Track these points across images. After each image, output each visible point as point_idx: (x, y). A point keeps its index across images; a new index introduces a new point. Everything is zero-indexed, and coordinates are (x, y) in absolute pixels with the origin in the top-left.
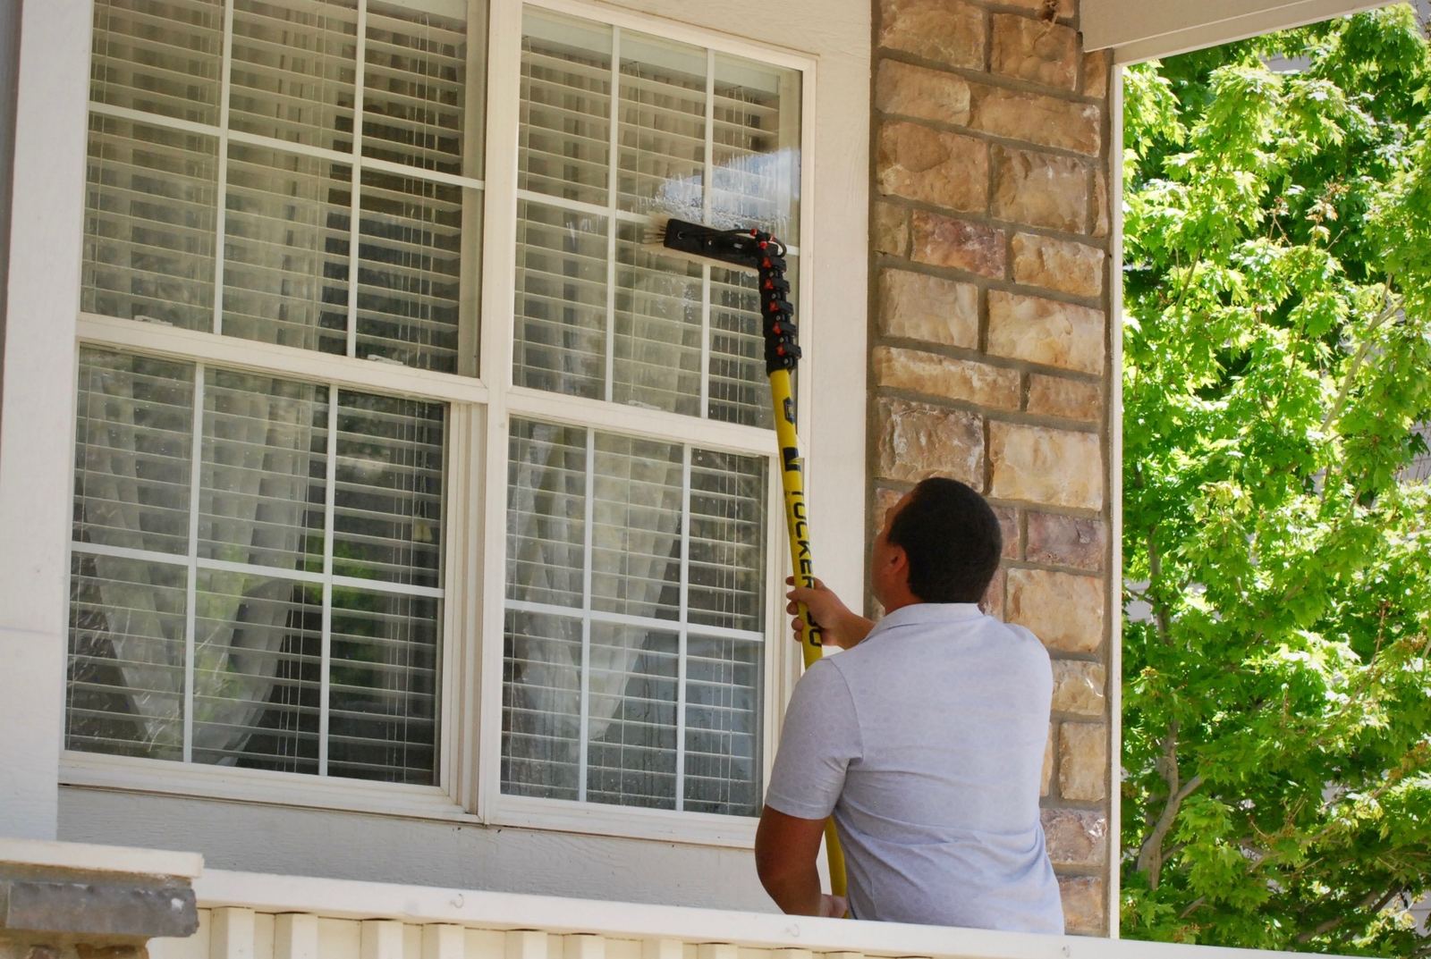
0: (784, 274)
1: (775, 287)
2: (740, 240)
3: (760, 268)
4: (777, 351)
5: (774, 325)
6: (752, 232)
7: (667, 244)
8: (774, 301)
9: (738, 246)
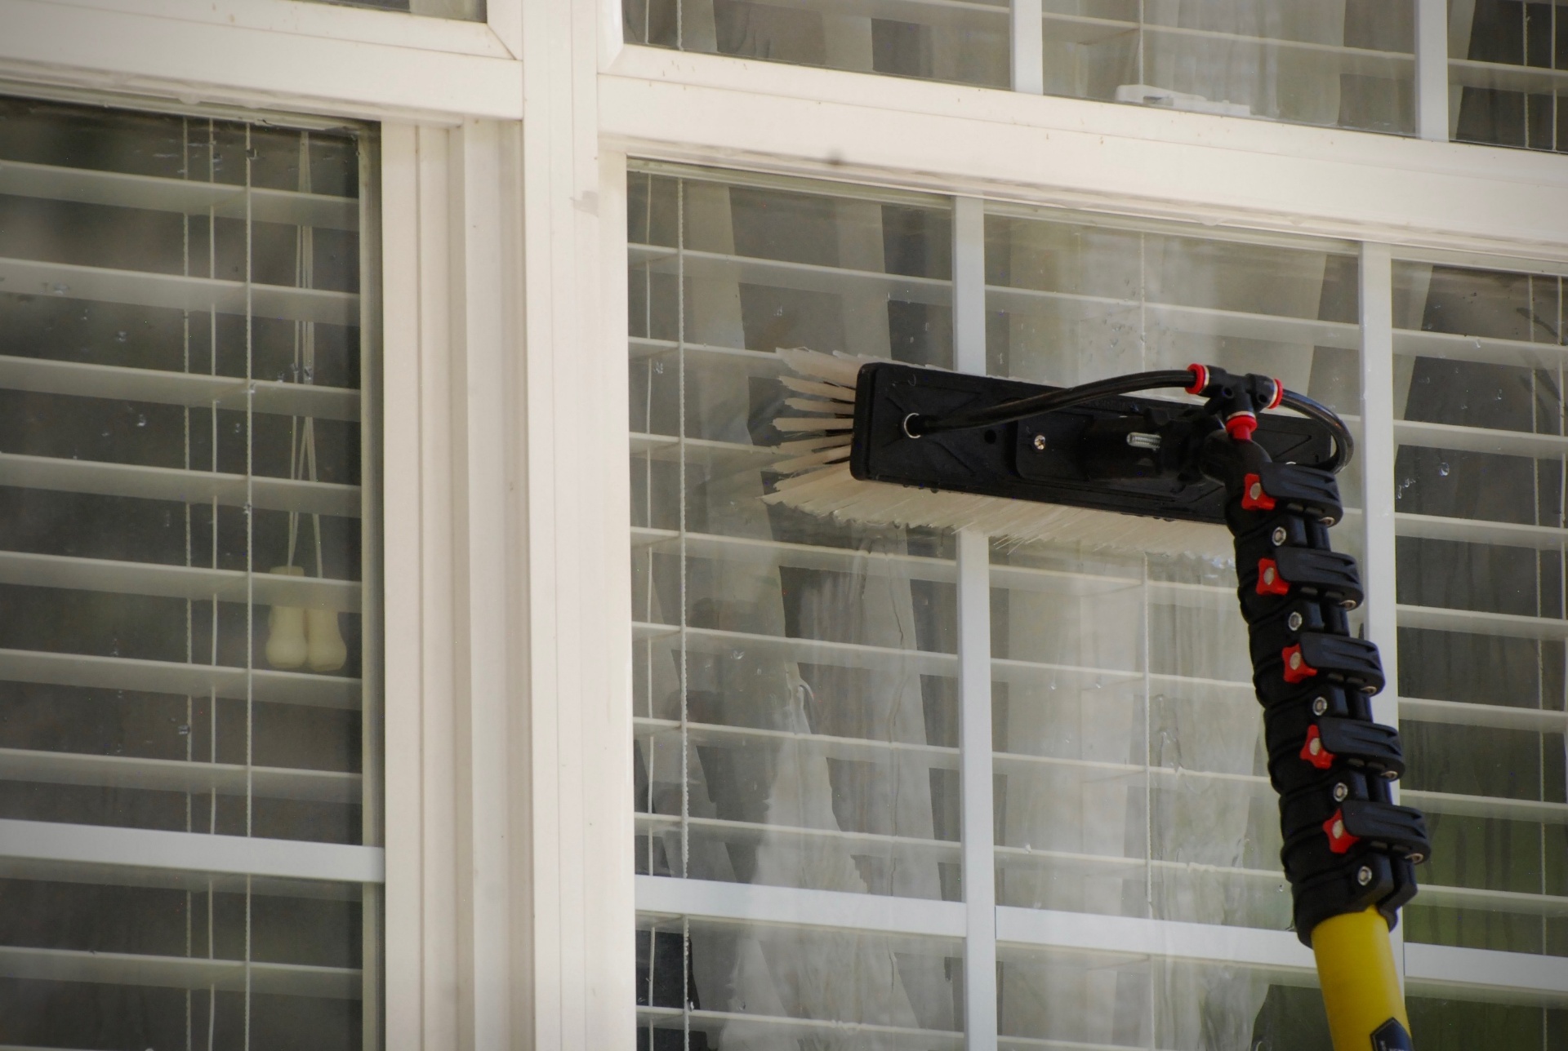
0: (1332, 531)
1: (1295, 587)
2: (1147, 417)
3: (1231, 514)
4: (1326, 837)
5: (1304, 739)
6: (1188, 379)
7: (863, 467)
8: (1293, 640)
9: (1140, 440)
